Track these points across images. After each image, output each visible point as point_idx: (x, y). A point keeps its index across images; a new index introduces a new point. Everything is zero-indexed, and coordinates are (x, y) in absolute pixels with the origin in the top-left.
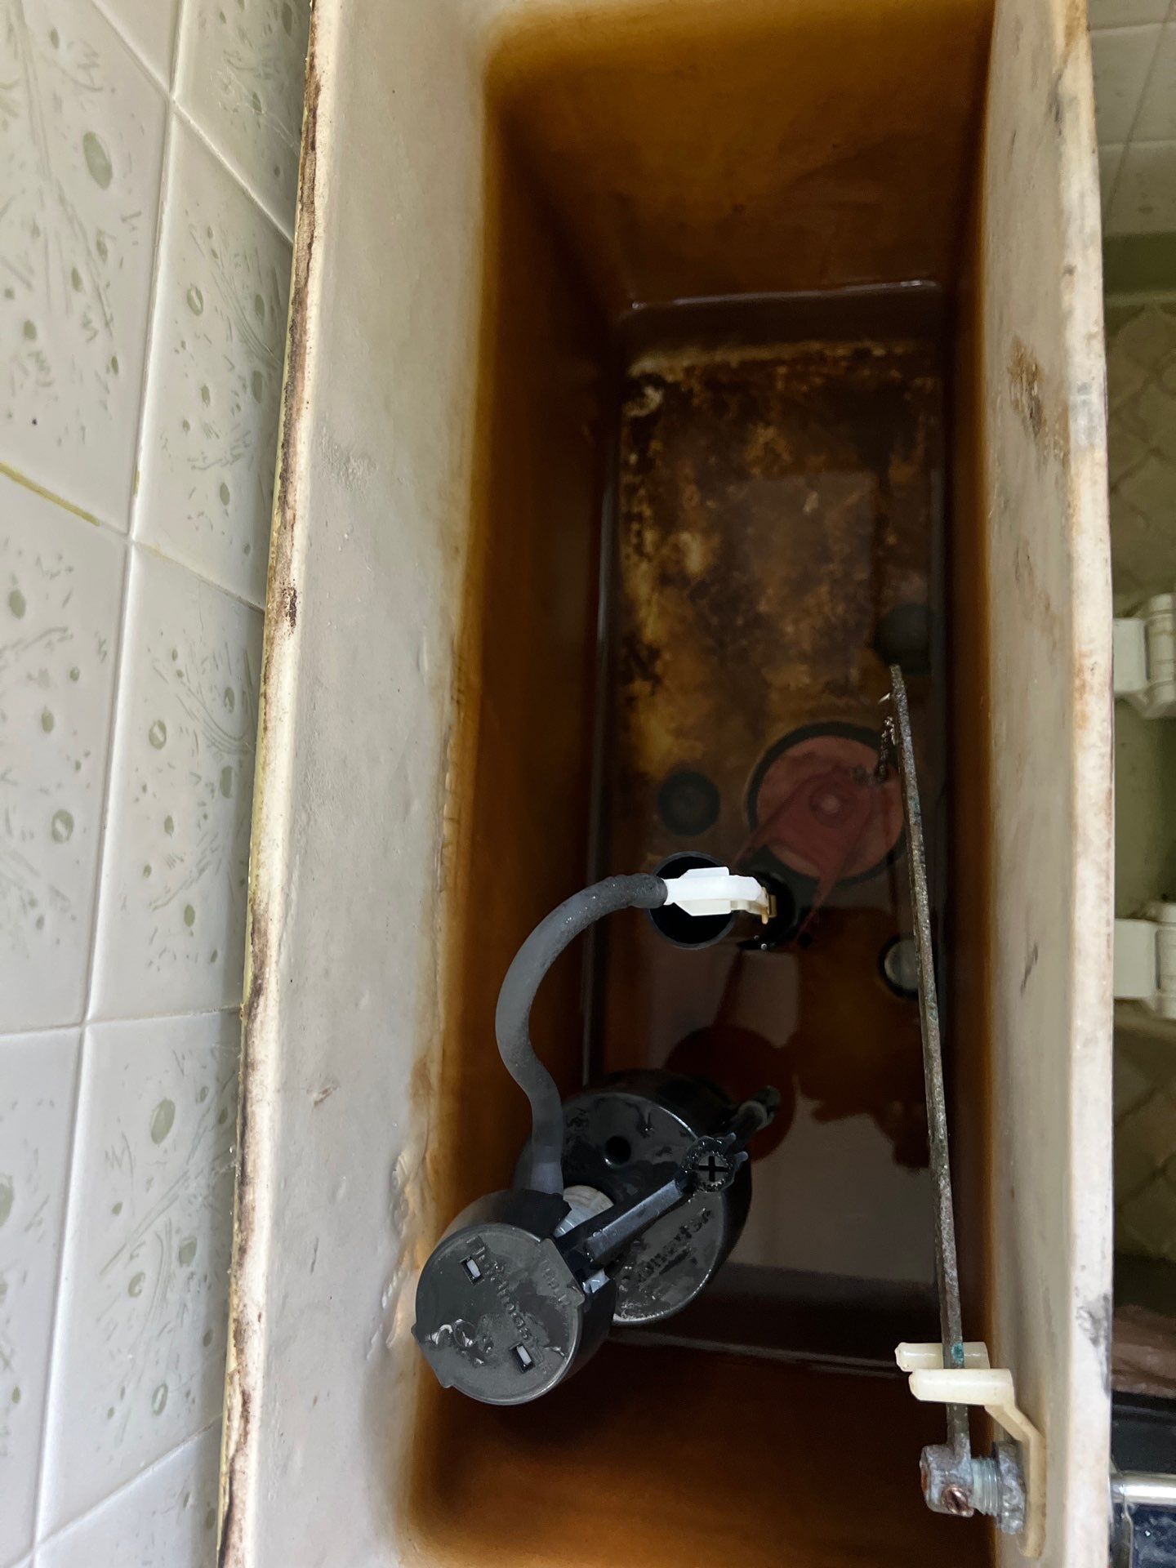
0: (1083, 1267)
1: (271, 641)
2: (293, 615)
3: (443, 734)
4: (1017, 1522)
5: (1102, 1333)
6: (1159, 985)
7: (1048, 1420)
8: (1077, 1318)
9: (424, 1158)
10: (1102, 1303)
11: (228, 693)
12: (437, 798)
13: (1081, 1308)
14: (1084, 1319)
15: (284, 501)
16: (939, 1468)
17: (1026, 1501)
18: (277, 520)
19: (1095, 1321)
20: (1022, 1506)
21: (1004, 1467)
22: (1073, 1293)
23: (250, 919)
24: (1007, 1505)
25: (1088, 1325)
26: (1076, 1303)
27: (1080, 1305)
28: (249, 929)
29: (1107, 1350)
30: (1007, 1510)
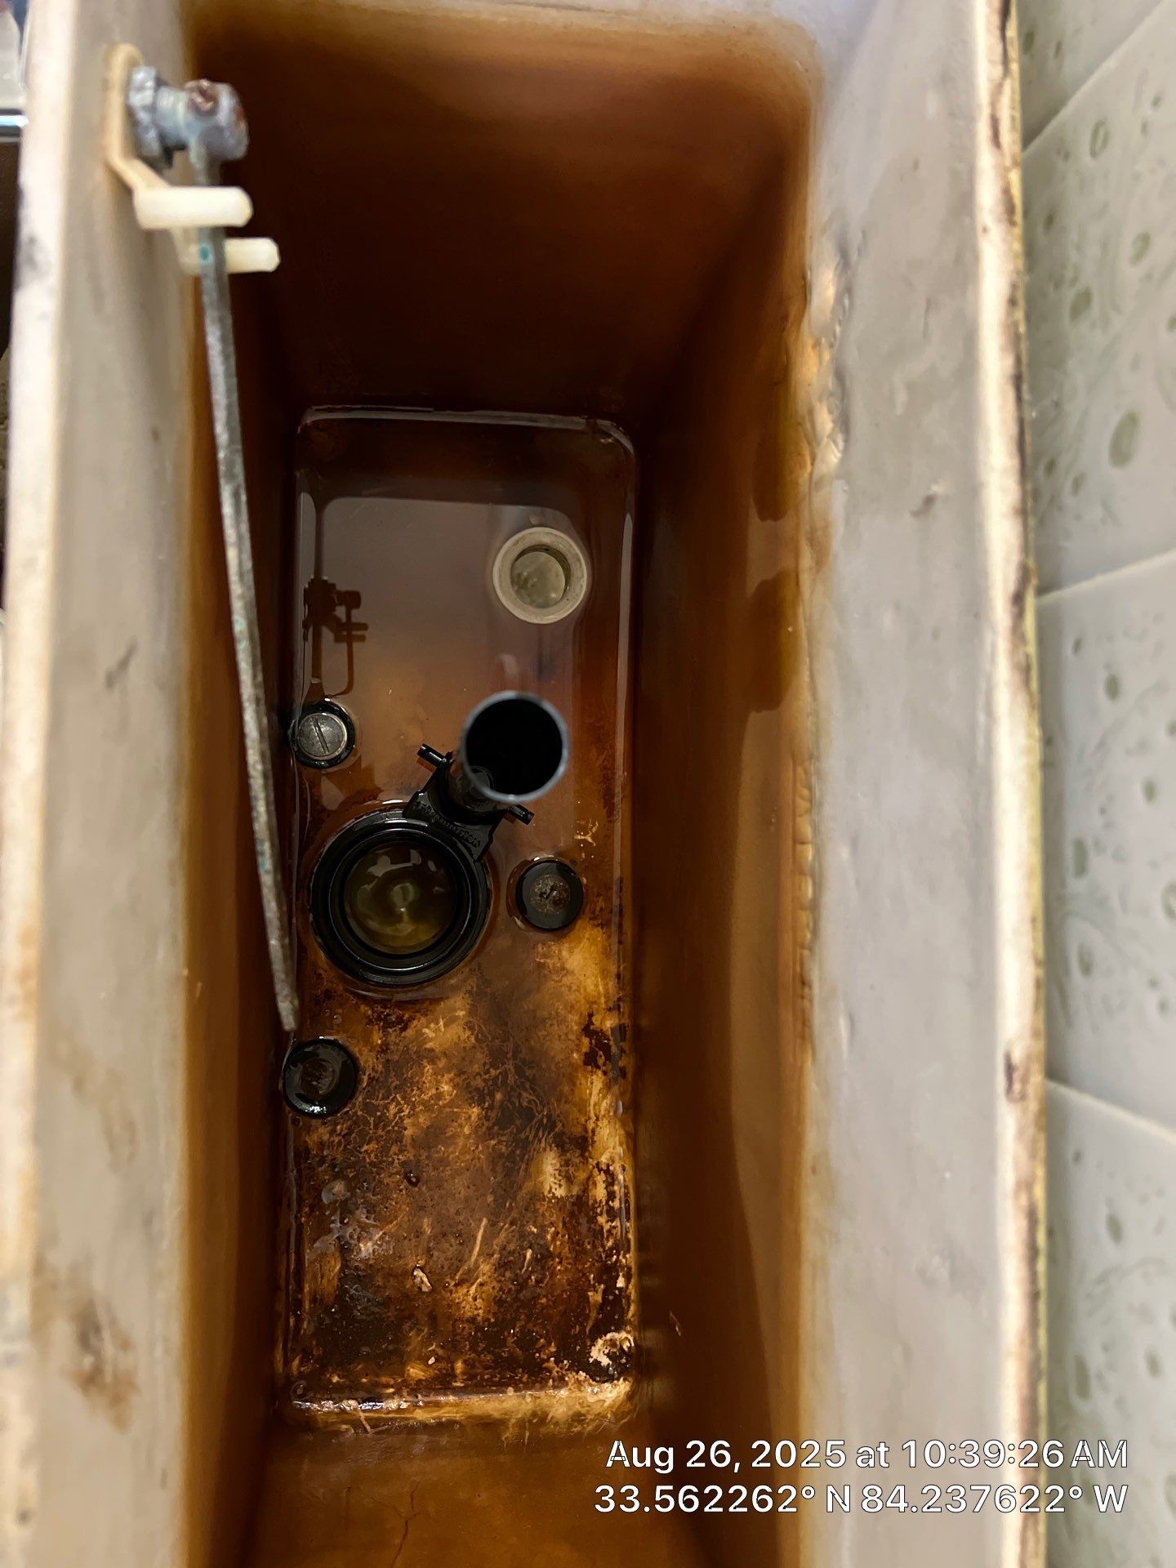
1: (1035, 1034)
2: (1010, 1069)
4: (138, 76)
5: (23, 248)
8: (51, 263)
9: (813, 460)
11: (1087, 969)
13: (48, 275)
15: (1032, 1216)
16: (221, 129)
17: (126, 96)
18: (1039, 1192)
19: (30, 260)
20: (131, 91)
23: (1034, 685)
24: (149, 94)
25: (40, 257)
27: (50, 277)
28: (1034, 674)
30: (149, 90)
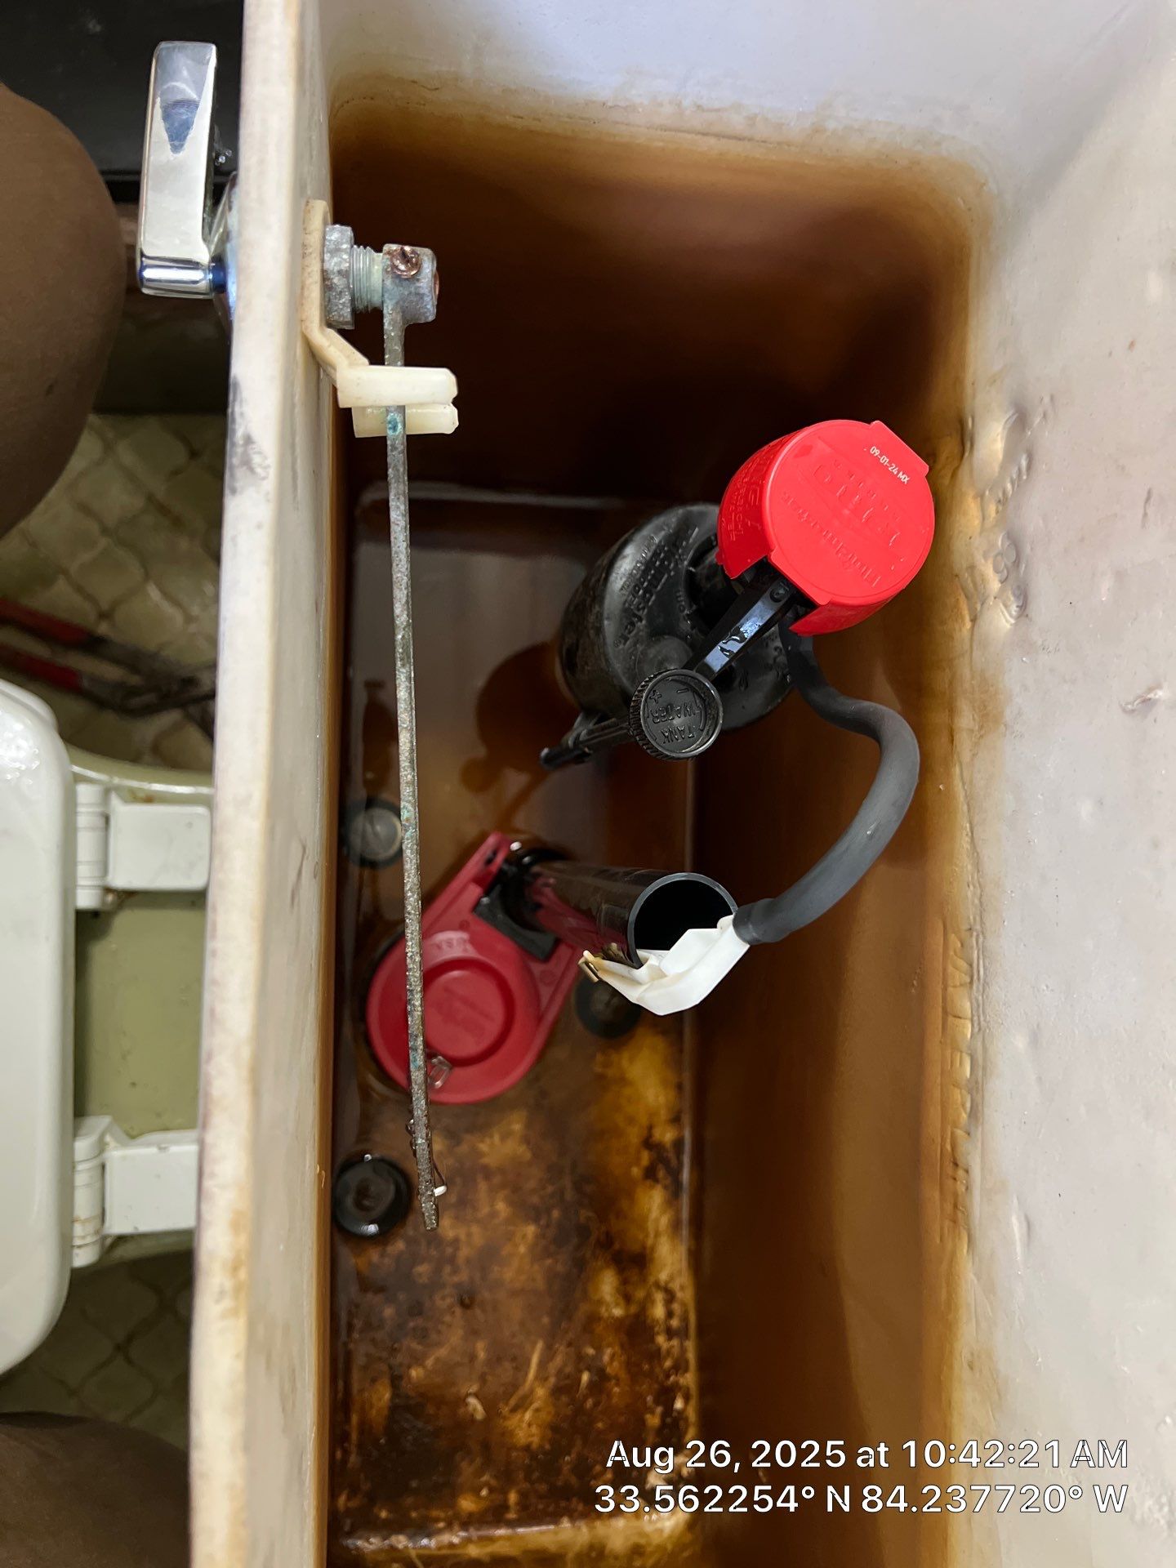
0: (259, 526)
3: (980, 1129)
4: (333, 238)
5: (239, 450)
6: (107, 819)
7: (299, 351)
8: (269, 466)
9: (974, 620)
10: (238, 485)
12: (985, 1049)
13: (264, 479)
14: (260, 465)
16: (421, 296)
17: (323, 261)
19: (247, 463)
20: (327, 257)
21: (346, 298)
22: (272, 495)
24: (345, 256)
25: (256, 459)
26: (269, 484)
27: (265, 482)
29: (234, 431)
30: (345, 251)
